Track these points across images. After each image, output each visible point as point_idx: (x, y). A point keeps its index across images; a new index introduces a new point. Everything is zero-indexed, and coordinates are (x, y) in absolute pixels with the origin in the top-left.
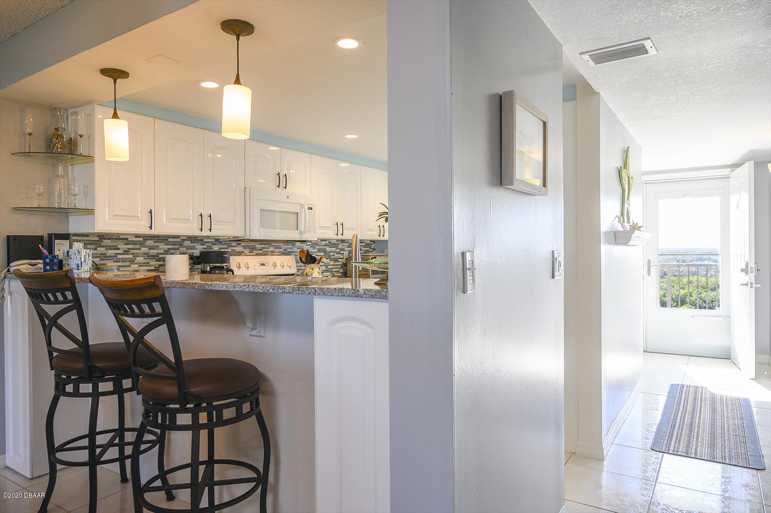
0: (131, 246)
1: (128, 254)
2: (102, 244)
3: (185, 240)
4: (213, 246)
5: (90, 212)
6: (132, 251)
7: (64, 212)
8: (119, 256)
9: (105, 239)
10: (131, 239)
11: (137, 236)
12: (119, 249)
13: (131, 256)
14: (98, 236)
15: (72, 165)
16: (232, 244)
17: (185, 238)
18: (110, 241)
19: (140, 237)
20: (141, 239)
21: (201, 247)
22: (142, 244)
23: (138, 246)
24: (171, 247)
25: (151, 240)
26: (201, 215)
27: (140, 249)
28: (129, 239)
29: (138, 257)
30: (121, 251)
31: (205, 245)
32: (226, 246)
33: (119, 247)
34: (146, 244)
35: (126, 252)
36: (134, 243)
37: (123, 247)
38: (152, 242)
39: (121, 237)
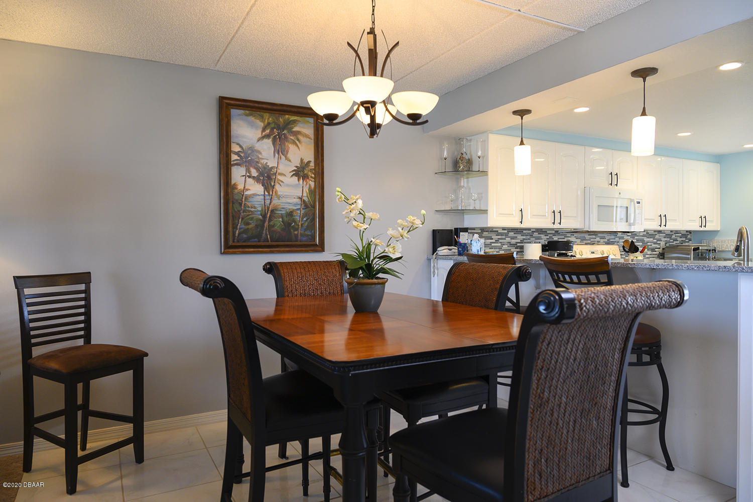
0: (499, 237)
1: (498, 243)
2: (483, 235)
3: (535, 232)
4: (553, 237)
5: (485, 212)
6: (500, 241)
7: (462, 212)
8: (493, 244)
9: (484, 231)
10: (500, 231)
11: (504, 229)
12: (492, 239)
13: (500, 244)
14: (481, 229)
15: (468, 178)
16: (568, 235)
17: (534, 230)
18: (487, 233)
19: (505, 230)
20: (506, 231)
21: (545, 237)
22: (506, 235)
23: (504, 237)
24: (524, 237)
25: (512, 232)
26: (554, 212)
27: (505, 239)
28: (499, 232)
29: (504, 245)
30: (494, 241)
31: (548, 236)
32: (563, 237)
33: (493, 237)
34: (509, 235)
35: (497, 241)
36: (502, 234)
37: (495, 237)
38: (513, 233)
39: (494, 230)
